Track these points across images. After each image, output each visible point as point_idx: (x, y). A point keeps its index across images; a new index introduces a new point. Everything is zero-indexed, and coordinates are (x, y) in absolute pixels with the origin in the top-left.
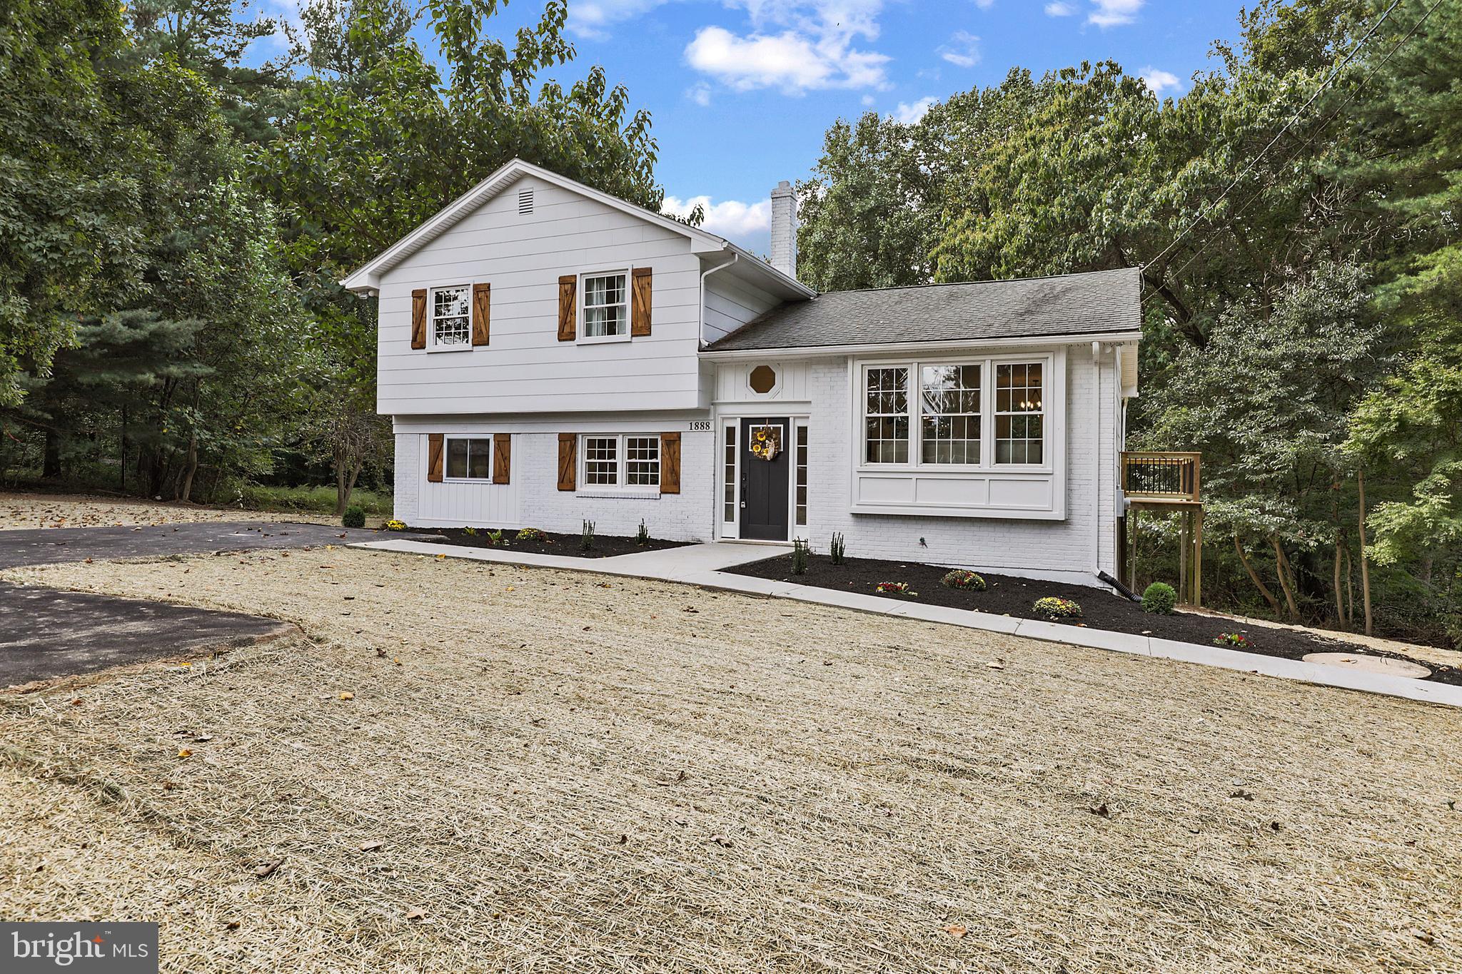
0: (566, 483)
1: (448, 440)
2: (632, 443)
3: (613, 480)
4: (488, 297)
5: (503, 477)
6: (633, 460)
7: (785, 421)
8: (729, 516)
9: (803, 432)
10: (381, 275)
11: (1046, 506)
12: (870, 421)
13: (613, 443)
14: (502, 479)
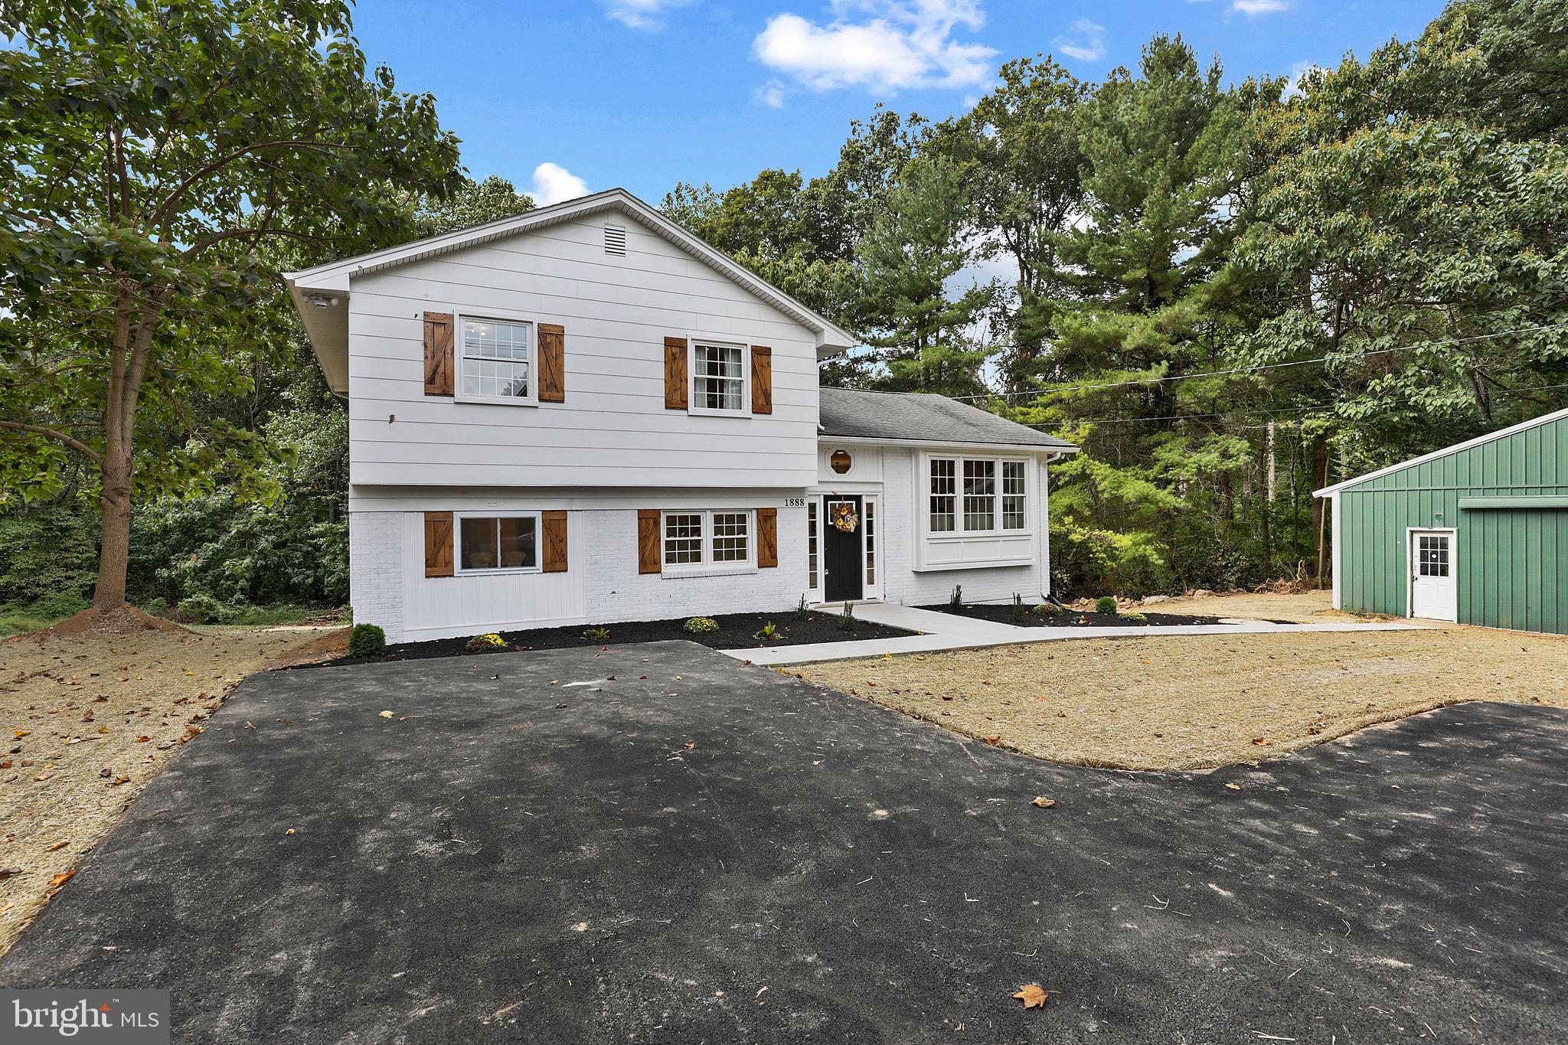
0: (648, 565)
1: (463, 520)
2: (718, 519)
3: (697, 558)
4: (561, 343)
5: (557, 562)
6: (719, 537)
7: (858, 499)
8: (813, 584)
9: (870, 506)
10: (355, 278)
11: (1029, 556)
12: (933, 499)
13: (696, 520)
14: (558, 566)
